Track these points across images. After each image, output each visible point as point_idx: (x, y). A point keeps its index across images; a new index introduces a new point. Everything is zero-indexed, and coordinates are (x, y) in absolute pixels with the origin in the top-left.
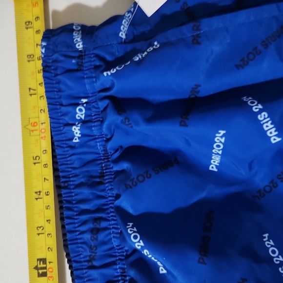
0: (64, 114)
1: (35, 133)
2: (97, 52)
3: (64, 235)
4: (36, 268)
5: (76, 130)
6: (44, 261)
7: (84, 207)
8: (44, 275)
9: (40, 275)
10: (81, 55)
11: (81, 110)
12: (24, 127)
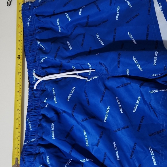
0: (26, 20)
1: (20, 27)
2: (33, 5)
3: (24, 48)
4: (18, 57)
5: (28, 23)
6: (20, 56)
7: (29, 40)
8: (19, 59)
9: (18, 59)
10: (30, 6)
11: (29, 19)
12: (17, 26)
